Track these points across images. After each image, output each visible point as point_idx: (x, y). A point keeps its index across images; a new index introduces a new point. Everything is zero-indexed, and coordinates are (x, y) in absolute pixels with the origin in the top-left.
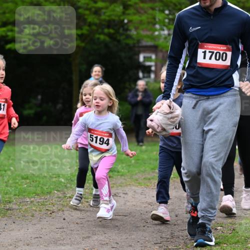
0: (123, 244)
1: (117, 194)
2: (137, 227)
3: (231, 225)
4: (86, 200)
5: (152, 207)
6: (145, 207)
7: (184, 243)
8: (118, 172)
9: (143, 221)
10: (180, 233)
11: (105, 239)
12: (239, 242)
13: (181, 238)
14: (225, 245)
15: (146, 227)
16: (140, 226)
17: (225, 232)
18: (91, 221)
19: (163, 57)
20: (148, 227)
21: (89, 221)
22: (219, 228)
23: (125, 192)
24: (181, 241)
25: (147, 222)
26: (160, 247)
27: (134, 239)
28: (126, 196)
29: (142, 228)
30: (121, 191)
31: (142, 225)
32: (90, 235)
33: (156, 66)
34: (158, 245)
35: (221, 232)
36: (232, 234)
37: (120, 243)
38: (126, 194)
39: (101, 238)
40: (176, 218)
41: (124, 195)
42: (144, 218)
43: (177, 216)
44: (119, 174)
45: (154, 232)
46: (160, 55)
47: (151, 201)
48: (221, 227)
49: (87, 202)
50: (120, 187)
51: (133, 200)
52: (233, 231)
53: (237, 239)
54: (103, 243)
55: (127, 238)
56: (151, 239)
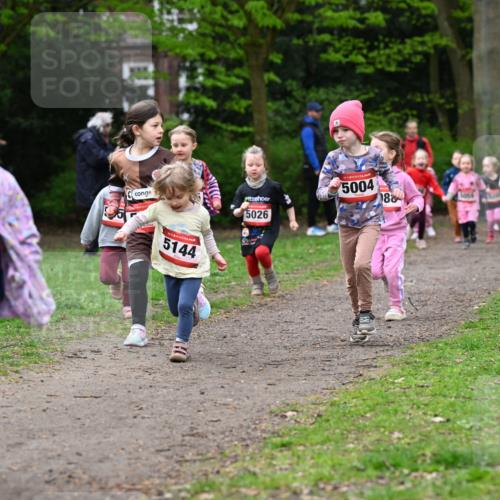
0: (91, 455)
1: (78, 353)
2: (121, 419)
3: (313, 406)
4: (15, 368)
5: (151, 377)
6: (136, 378)
7: (218, 446)
8: (82, 308)
9: (133, 406)
10: (210, 428)
11: (55, 447)
12: (330, 441)
13: (211, 437)
14: (301, 448)
15: (139, 418)
16: (127, 418)
17: (302, 421)
18: (25, 411)
19: (170, 67)
20: (143, 418)
21: (20, 411)
22: (289, 414)
23: (96, 349)
24: (211, 444)
25: (141, 409)
26: (167, 457)
27: (114, 444)
28: (97, 356)
29: (130, 421)
30: (87, 347)
31: (131, 415)
32: (22, 440)
33: (156, 85)
34: (163, 453)
35: (293, 422)
36: (317, 425)
37: (84, 454)
38: (98, 352)
39: (46, 444)
40: (202, 397)
41: (93, 355)
42: (135, 399)
43: (203, 393)
44: (83, 311)
45: (154, 428)
46: (165, 63)
47: (149, 366)
48: (293, 411)
49: (17, 372)
50: (85, 339)
51: (112, 363)
52: (319, 419)
53: (326, 433)
54: (50, 454)
55: (99, 443)
56: (150, 443)
